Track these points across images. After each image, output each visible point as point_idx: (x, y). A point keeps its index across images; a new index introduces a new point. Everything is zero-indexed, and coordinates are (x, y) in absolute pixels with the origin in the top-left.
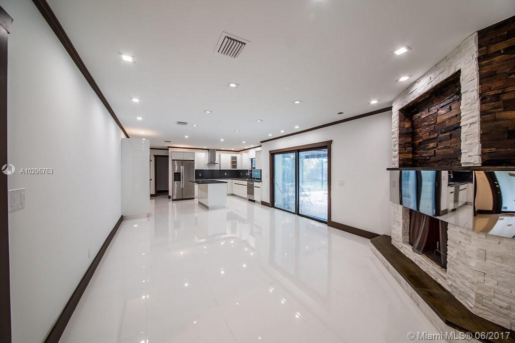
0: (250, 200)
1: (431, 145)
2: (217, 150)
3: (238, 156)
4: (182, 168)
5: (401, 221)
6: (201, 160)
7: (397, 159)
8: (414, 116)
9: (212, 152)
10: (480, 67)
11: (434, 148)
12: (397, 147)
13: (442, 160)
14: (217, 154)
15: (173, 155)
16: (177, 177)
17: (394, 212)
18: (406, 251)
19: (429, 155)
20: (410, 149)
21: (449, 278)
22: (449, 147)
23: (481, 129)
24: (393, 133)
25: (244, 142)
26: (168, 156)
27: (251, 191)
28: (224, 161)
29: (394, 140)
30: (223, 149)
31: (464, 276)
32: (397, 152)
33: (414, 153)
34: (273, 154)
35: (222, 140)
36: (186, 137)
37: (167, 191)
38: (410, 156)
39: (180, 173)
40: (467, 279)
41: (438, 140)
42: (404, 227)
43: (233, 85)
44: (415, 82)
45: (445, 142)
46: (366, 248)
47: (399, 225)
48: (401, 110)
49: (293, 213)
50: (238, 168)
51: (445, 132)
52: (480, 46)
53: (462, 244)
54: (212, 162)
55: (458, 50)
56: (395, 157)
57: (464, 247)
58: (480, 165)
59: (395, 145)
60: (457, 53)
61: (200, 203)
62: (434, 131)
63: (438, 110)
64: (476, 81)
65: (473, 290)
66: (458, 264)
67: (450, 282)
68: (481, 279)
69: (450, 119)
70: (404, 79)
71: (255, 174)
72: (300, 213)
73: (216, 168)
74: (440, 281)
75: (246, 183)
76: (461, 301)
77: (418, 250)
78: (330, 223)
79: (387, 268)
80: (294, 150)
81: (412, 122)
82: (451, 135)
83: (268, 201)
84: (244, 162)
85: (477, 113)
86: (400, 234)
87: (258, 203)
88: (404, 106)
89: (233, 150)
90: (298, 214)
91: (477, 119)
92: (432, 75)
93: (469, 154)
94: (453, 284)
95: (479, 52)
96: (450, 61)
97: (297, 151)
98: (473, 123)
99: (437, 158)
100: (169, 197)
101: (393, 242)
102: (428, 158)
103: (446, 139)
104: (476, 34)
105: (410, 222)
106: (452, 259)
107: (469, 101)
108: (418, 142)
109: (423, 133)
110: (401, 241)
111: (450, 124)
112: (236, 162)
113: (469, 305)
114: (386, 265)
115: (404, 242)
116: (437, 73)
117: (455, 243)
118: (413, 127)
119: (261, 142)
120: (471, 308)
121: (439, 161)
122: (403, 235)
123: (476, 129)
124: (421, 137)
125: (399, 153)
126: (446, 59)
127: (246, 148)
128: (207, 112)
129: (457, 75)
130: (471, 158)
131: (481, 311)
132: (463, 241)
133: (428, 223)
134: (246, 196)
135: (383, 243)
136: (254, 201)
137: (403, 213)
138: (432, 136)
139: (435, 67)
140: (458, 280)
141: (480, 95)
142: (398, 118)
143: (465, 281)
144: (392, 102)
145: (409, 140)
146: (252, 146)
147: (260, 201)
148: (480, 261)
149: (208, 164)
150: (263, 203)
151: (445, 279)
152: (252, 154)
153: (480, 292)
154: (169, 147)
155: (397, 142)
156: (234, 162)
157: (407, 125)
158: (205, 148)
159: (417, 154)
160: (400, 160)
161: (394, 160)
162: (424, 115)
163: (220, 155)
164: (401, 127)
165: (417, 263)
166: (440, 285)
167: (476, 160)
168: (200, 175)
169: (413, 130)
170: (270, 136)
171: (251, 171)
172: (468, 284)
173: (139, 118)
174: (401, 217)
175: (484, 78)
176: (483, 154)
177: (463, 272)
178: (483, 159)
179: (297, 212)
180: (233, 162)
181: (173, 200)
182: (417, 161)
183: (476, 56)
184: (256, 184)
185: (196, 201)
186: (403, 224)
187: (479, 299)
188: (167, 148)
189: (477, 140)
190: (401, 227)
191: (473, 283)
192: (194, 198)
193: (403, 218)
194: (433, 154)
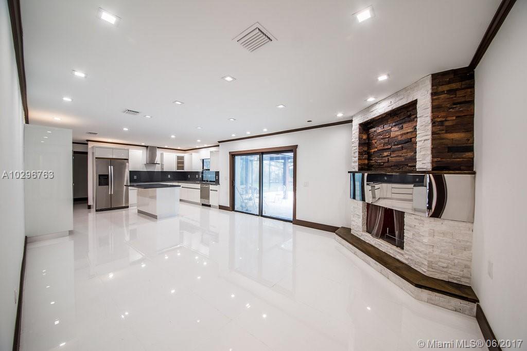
0: (203, 205)
1: (385, 154)
2: (158, 148)
3: (186, 156)
4: (111, 169)
5: (361, 214)
6: (137, 159)
7: (357, 164)
8: (370, 130)
9: (151, 150)
10: (433, 100)
11: (388, 156)
12: (357, 154)
13: (394, 166)
14: (159, 152)
15: (95, 151)
16: (103, 180)
17: (354, 207)
18: (366, 238)
19: (383, 161)
20: (366, 156)
21: (406, 253)
22: (401, 156)
23: (432, 145)
24: (353, 143)
25: (199, 141)
26: (87, 153)
27: (205, 195)
28: (168, 161)
29: (354, 148)
30: (166, 147)
31: (418, 250)
32: (357, 159)
33: (369, 159)
34: (233, 156)
35: (173, 137)
36: (126, 129)
37: (86, 199)
38: (366, 162)
39: (108, 176)
40: (420, 252)
41: (392, 150)
42: (363, 219)
43: (229, 79)
44: (377, 103)
45: (397, 152)
46: (332, 240)
47: (359, 218)
48: (361, 125)
49: (256, 215)
50: (186, 169)
51: (397, 145)
52: (433, 86)
53: (416, 227)
54: (152, 162)
55: (415, 85)
56: (355, 162)
57: (418, 229)
58: (431, 170)
59: (354, 153)
60: (414, 87)
61: (140, 212)
62: (388, 143)
63: (392, 127)
64: (429, 110)
65: (426, 259)
66: (413, 242)
67: (407, 257)
68: (431, 250)
69: (402, 135)
70: (371, 100)
71: (209, 176)
72: (264, 214)
73: (157, 168)
74: (398, 257)
75: (199, 186)
76: (416, 269)
77: (377, 236)
78: (296, 222)
79: (355, 253)
80: (260, 152)
81: (368, 135)
82: (402, 147)
83: (228, 205)
84: (193, 163)
85: (430, 133)
86: (360, 225)
87: (215, 207)
88: (364, 121)
89: (179, 148)
90: (262, 216)
91: (430, 137)
92: (393, 100)
93: (422, 162)
94: (410, 257)
95: (432, 89)
96: (408, 92)
97: (261, 153)
98: (426, 140)
99: (390, 164)
100: (89, 207)
101: (352, 232)
102: (382, 164)
103: (398, 150)
104: (430, 76)
105: (367, 215)
106: (408, 239)
107: (424, 123)
108: (373, 151)
109: (378, 144)
110: (361, 230)
111: (402, 139)
112: (183, 163)
113: (423, 270)
114: (353, 251)
115: (363, 231)
116: (397, 99)
117: (410, 227)
118: (369, 138)
119: (219, 142)
120: (425, 272)
121: (391, 166)
122: (362, 226)
123: (429, 144)
124: (376, 147)
125: (359, 159)
126: (405, 89)
127: (198, 147)
128: (177, 103)
129: (414, 104)
130: (424, 165)
131: (431, 273)
132: (417, 225)
133: (383, 214)
134: (198, 200)
135: (345, 234)
136: (210, 206)
137: (363, 207)
138: (386, 147)
139: (396, 94)
140: (414, 254)
141: (432, 120)
142: (358, 130)
143: (419, 253)
144: (352, 117)
145: (366, 149)
146: (206, 146)
147: (217, 205)
148: (430, 238)
149: (147, 164)
150: (221, 207)
151: (403, 255)
152: (205, 154)
153: (430, 259)
154: (88, 141)
155: (357, 150)
156: (180, 162)
157: (365, 137)
158: (143, 144)
159: (372, 160)
160: (359, 165)
161: (353, 164)
162: (379, 130)
163: (162, 154)
164: (360, 139)
165: (376, 246)
166: (398, 260)
167: (428, 167)
168: (135, 177)
169: (369, 141)
170: (234, 136)
171: (202, 173)
172: (422, 256)
173: (67, 99)
174: (361, 211)
175: (435, 108)
176: (433, 162)
177: (418, 248)
178: (432, 166)
179: (261, 214)
180: (178, 163)
181: (97, 211)
182: (372, 166)
183: (430, 91)
184: (212, 187)
185: (133, 210)
186: (363, 217)
187: (430, 264)
188: (86, 142)
189: (429, 152)
190: (361, 220)
191: (426, 254)
192: (128, 207)
193: (363, 212)
194: (387, 161)
